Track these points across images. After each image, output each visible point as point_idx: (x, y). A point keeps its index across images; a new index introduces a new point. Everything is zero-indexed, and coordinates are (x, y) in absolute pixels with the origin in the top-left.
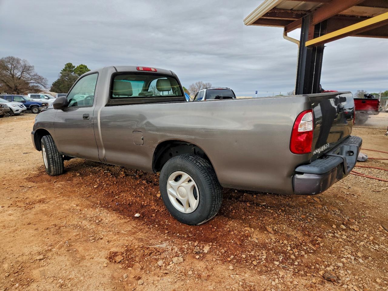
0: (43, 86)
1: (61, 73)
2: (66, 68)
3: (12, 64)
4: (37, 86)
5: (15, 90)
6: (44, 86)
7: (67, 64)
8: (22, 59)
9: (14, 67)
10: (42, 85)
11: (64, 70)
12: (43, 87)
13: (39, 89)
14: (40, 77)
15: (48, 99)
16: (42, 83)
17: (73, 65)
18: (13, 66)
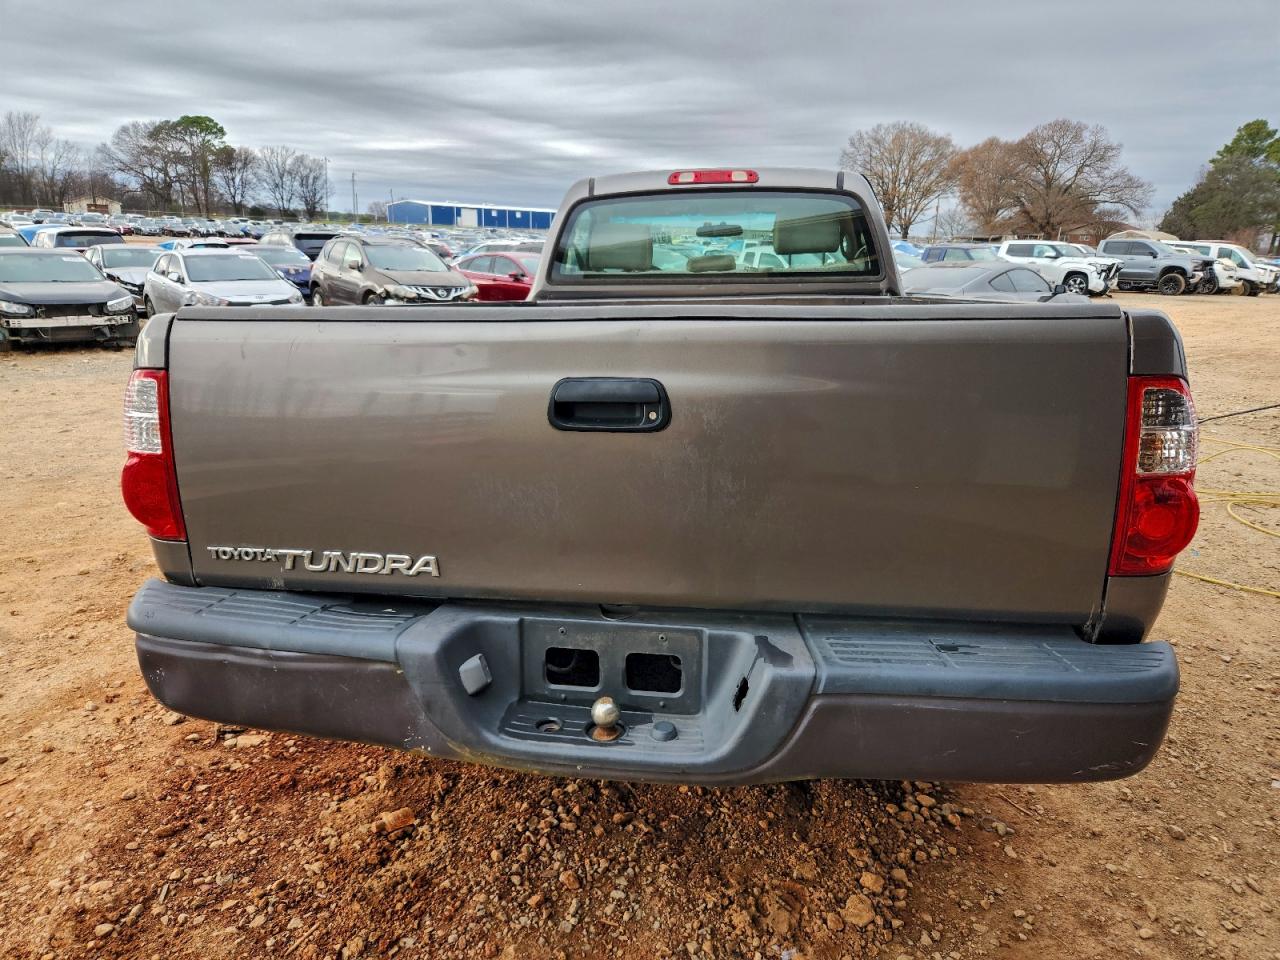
0: (1132, 212)
1: (1213, 161)
2: (1237, 141)
3: (1058, 145)
4: (1117, 212)
5: (1042, 228)
6: (1135, 211)
7: (1248, 126)
8: (1091, 125)
9: (1061, 154)
10: (1132, 208)
11: (1228, 150)
12: (1130, 214)
13: (1119, 220)
14: (1130, 180)
15: (1056, 258)
16: (1132, 203)
17: (1271, 127)
18: (1058, 151)
